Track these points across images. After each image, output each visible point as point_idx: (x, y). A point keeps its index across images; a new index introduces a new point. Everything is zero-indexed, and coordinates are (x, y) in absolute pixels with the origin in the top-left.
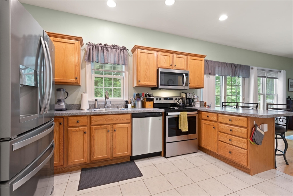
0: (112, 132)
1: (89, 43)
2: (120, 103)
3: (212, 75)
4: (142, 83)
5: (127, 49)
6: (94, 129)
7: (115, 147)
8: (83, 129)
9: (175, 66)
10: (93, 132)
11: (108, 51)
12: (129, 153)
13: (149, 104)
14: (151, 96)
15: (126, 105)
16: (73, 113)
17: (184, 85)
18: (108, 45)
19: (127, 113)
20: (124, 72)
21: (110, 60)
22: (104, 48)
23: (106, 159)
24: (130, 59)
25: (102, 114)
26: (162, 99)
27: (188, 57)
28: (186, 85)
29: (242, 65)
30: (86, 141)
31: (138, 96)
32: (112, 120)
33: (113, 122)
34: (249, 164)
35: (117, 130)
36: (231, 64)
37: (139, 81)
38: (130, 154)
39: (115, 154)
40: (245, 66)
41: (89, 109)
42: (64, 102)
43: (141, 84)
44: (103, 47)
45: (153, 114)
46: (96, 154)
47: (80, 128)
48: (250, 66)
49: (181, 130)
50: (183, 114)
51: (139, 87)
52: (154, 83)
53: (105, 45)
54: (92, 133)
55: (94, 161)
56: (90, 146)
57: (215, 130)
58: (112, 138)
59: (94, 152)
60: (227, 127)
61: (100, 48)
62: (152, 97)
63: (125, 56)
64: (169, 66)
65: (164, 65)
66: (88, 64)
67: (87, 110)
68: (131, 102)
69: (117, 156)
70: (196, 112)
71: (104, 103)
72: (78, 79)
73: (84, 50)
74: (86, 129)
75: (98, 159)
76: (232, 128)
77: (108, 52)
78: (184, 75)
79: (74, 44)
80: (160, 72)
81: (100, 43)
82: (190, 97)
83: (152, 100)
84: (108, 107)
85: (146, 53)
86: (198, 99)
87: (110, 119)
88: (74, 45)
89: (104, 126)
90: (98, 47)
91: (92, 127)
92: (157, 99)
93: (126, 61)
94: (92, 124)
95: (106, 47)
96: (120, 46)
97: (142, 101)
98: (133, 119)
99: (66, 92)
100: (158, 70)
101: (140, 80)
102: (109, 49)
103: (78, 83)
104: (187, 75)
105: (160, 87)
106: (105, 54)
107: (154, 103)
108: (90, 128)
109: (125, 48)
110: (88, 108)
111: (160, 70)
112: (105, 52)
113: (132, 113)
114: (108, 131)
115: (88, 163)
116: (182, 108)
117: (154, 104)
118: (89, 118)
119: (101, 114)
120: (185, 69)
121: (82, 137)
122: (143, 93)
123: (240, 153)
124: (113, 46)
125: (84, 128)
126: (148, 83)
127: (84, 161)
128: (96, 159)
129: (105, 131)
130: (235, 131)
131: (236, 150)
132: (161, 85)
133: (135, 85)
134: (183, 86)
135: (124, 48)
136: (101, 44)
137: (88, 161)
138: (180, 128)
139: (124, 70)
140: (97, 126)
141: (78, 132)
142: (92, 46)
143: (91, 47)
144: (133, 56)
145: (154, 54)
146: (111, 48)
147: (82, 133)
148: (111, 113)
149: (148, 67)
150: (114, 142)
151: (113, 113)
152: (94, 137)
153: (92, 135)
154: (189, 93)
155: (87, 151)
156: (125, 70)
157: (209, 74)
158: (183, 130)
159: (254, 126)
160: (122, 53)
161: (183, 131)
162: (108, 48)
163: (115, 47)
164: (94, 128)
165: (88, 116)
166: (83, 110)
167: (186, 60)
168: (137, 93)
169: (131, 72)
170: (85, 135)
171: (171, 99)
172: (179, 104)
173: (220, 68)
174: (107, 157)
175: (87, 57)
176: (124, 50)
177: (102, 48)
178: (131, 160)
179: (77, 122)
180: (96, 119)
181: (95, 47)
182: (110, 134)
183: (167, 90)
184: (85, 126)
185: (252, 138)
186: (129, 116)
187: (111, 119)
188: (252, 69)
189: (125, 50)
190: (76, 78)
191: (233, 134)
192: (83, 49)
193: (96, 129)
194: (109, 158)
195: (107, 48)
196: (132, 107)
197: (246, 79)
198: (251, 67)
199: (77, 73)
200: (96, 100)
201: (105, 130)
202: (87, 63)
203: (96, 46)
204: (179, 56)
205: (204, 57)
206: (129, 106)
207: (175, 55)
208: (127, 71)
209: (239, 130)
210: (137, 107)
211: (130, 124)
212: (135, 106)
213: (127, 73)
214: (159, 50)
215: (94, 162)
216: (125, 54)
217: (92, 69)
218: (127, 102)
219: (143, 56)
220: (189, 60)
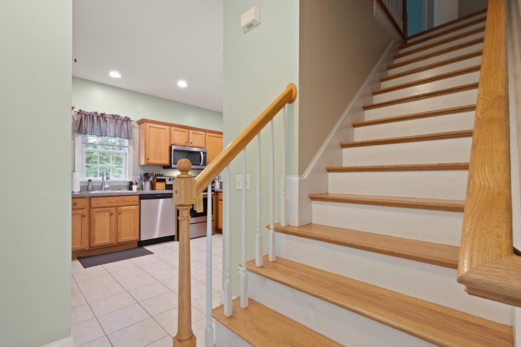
0: (116, 215)
1: (81, 110)
2: (121, 184)
4: (152, 161)
5: (132, 120)
7: (120, 232)
9: (191, 143)
10: (93, 215)
11: (106, 121)
12: (137, 238)
13: (159, 185)
14: (162, 176)
15: (130, 187)
17: (202, 164)
18: (106, 114)
19: (134, 194)
20: (127, 147)
21: (110, 133)
22: (101, 118)
23: (109, 244)
24: (136, 132)
27: (207, 133)
28: (204, 164)
30: (84, 225)
31: (147, 176)
32: (117, 202)
33: (118, 204)
35: (123, 212)
37: (148, 159)
38: (138, 238)
39: (120, 239)
41: (81, 192)
43: (150, 162)
44: (100, 117)
45: (165, 195)
46: (97, 239)
47: (78, 211)
49: (196, 211)
51: (148, 165)
52: (166, 162)
53: (102, 114)
54: (92, 217)
55: (94, 247)
56: (90, 230)
58: (116, 221)
59: (94, 238)
61: (95, 118)
62: (163, 178)
63: (129, 128)
64: (184, 142)
65: (178, 142)
66: (77, 136)
67: (79, 192)
68: (137, 183)
69: (122, 241)
70: (213, 193)
71: (100, 184)
74: (85, 212)
75: (99, 245)
77: (106, 123)
78: (202, 153)
81: (94, 111)
83: (164, 180)
84: (105, 189)
85: (156, 128)
86: (220, 179)
87: (114, 200)
89: (106, 209)
90: (93, 116)
91: (92, 210)
92: (170, 180)
93: (130, 135)
94: (93, 206)
95: (104, 116)
96: (123, 115)
97: (151, 182)
98: (141, 200)
100: (171, 147)
102: (108, 120)
104: (205, 153)
105: (173, 166)
106: (102, 124)
108: (90, 211)
109: (129, 119)
110: (79, 190)
111: (173, 148)
113: (140, 195)
114: (112, 214)
115: (87, 249)
117: (166, 185)
118: (87, 200)
120: (203, 147)
121: (80, 221)
122: (153, 173)
124: (114, 116)
125: (83, 211)
126: (158, 162)
127: (83, 248)
128: (97, 245)
129: (108, 214)
132: (174, 164)
133: (143, 163)
134: (200, 165)
135: (127, 120)
136: (96, 113)
138: (195, 210)
139: (127, 144)
140: (98, 209)
142: (85, 114)
143: (83, 116)
144: (139, 128)
145: (166, 129)
146: (110, 118)
147: (79, 216)
149: (159, 143)
150: (119, 225)
151: (118, 194)
152: (94, 220)
153: (92, 219)
155: (86, 236)
156: (128, 144)
158: (198, 211)
160: (125, 124)
162: (107, 118)
163: (116, 118)
164: (94, 211)
165: (87, 198)
167: (204, 137)
168: (145, 173)
169: (137, 147)
170: (83, 218)
174: (110, 243)
175: (77, 129)
176: (127, 121)
177: (98, 117)
178: (139, 245)
179: (74, 204)
180: (97, 201)
181: (88, 116)
182: (113, 217)
184: (83, 209)
186: (137, 198)
189: (129, 121)
193: (97, 212)
194: (113, 244)
195: (105, 118)
196: (139, 189)
200: (90, 181)
201: (107, 213)
203: (90, 115)
204: (196, 132)
206: (135, 187)
207: (191, 131)
208: (131, 146)
210: (145, 188)
211: (138, 207)
212: (142, 188)
213: (132, 148)
214: (172, 125)
216: (129, 125)
217: (83, 143)
218: (131, 183)
219: (152, 131)
220: (207, 137)
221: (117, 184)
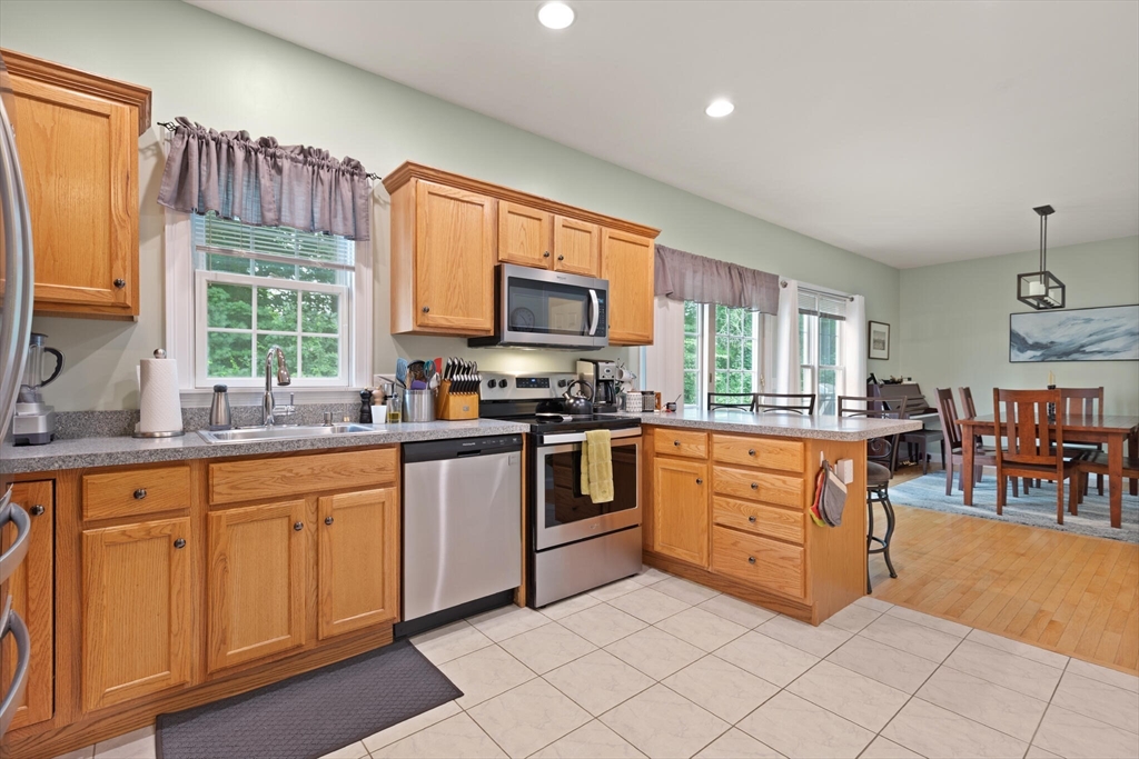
0: (313, 527)
1: (184, 121)
2: (333, 402)
3: (674, 299)
4: (437, 317)
5: (368, 172)
6: (224, 523)
7: (330, 594)
8: (164, 527)
9: (561, 259)
10: (218, 536)
11: (279, 170)
12: (391, 613)
13: (459, 403)
14: (467, 370)
15: (362, 411)
16: (110, 455)
17: (592, 331)
18: (280, 143)
19: (381, 442)
20: (352, 269)
21: (292, 213)
22: (261, 157)
23: (286, 651)
24: (381, 217)
25: (265, 451)
26: (512, 384)
27: (604, 229)
28: (601, 332)
29: (760, 273)
30: (182, 583)
31: (419, 371)
32: (315, 475)
33: (320, 486)
34: (809, 591)
35: (337, 517)
36: (730, 267)
37: (426, 311)
38: (395, 614)
39: (328, 623)
40: (765, 274)
41: (183, 433)
42: (38, 399)
43: (431, 323)
44: (256, 151)
45: (489, 441)
46: (235, 637)
47: (153, 524)
48: (778, 277)
49: (588, 497)
50: (597, 438)
51: (423, 333)
52: (485, 323)
53: (265, 143)
54: (217, 543)
55: (225, 669)
56: (206, 602)
57: (703, 487)
58: (312, 554)
59: (224, 631)
60: (743, 475)
61: (240, 155)
62: (474, 378)
63: (360, 202)
64: (537, 257)
65: (522, 254)
66: (174, 222)
67: (175, 435)
68: (386, 398)
69: (336, 632)
70: (637, 431)
71: (260, 403)
72: (128, 288)
73: (149, 153)
74: (186, 526)
75: (245, 658)
76: (756, 477)
77: (278, 178)
78: (593, 293)
79: (107, 116)
80: (509, 278)
81: (238, 129)
82: (608, 377)
83: (472, 387)
84: (278, 421)
85: (452, 198)
87: (304, 470)
88: (105, 120)
89: (274, 506)
90: (230, 147)
91: (213, 514)
92: (492, 384)
93: (362, 226)
94: (217, 499)
95: (271, 150)
96: (338, 155)
97: (433, 392)
98: (407, 465)
99: (46, 349)
100: (498, 272)
101: (426, 305)
102: (286, 164)
103: (128, 307)
104: (602, 294)
105: (508, 336)
106: (265, 181)
107: (482, 398)
108: (206, 520)
109: (358, 166)
110: (179, 426)
111: (508, 272)
112: (267, 176)
113: (402, 444)
114: (296, 527)
115: (196, 682)
116: (583, 416)
117: (481, 402)
118: (196, 474)
119: (260, 451)
120: (594, 273)
121: (163, 566)
122: (439, 361)
123: (782, 558)
124: (304, 151)
125: (174, 520)
126: (459, 320)
127: (172, 682)
128: (237, 661)
129: (280, 527)
130: (768, 489)
131: (771, 550)
132: (513, 328)
133: (407, 324)
134: (587, 334)
135: (353, 169)
136: (242, 136)
137: (192, 677)
138: (584, 491)
139: (351, 261)
140: (241, 510)
141: (140, 544)
142: (200, 138)
143: (194, 143)
144: (393, 205)
145: (482, 206)
146: (293, 159)
147: (161, 547)
149: (461, 255)
150: (324, 571)
151: (319, 446)
152: (224, 558)
153: (217, 553)
154: (607, 362)
155: (189, 630)
156: (357, 260)
157: (667, 295)
158: (598, 499)
159: (822, 468)
160: (345, 185)
161: (594, 502)
162: (280, 157)
163: (314, 159)
164: (224, 519)
165: (196, 466)
166: (151, 436)
167: (596, 240)
168: (411, 361)
169: (385, 271)
170: (177, 553)
171: (542, 382)
172: (572, 401)
173: (699, 277)
174: (289, 645)
175: (169, 189)
176: (352, 174)
177: (248, 151)
178: (397, 638)
179: (136, 495)
180: (235, 477)
181: (213, 144)
182: (303, 539)
183: (527, 349)
184: (178, 512)
185: (817, 507)
186: (392, 455)
187: (309, 472)
188: (785, 286)
189: (360, 175)
190: (117, 284)
191: (762, 498)
192: (148, 148)
193: (234, 523)
194: (299, 646)
195: (273, 156)
196: (393, 418)
197: (767, 316)
198: (780, 280)
199: (124, 259)
200: (220, 389)
201: (279, 521)
202: (168, 216)
203: (218, 143)
204: (573, 222)
205: (652, 233)
206: (379, 412)
207: (559, 220)
208: (367, 266)
209: (779, 484)
210: (413, 417)
211: (394, 491)
212: (403, 415)
213: (368, 273)
214: (502, 191)
215: (224, 674)
216: (360, 191)
217: (198, 248)
218: (367, 398)
219: (438, 209)
220: (606, 241)
221: (320, 401)
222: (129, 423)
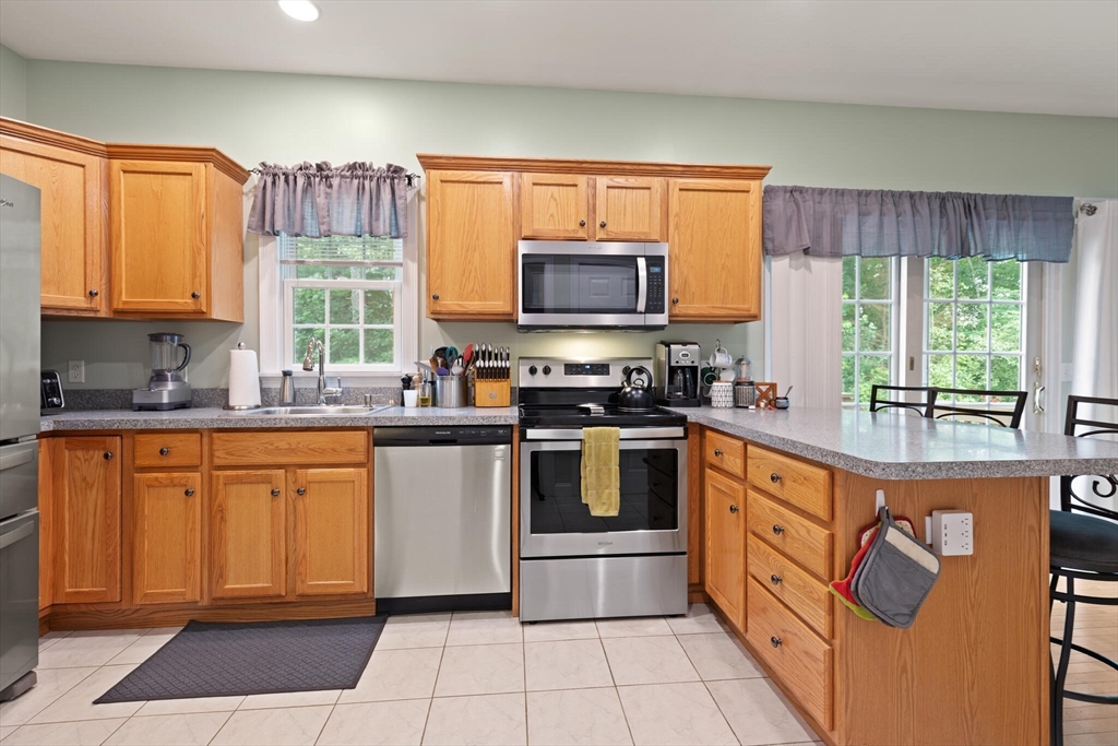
0: (293, 495)
1: (263, 164)
2: (383, 386)
3: (819, 255)
5: (407, 173)
6: (221, 481)
7: (304, 556)
8: (182, 478)
9: (603, 226)
10: (217, 491)
11: (331, 188)
12: (362, 586)
13: (483, 389)
17: (641, 306)
18: (332, 165)
19: (348, 424)
20: (401, 265)
21: (340, 224)
22: (317, 180)
25: (249, 426)
26: (559, 371)
27: (672, 181)
28: (655, 306)
30: (194, 522)
31: (444, 357)
32: (292, 451)
33: (296, 460)
34: (837, 723)
35: (312, 489)
36: (944, 198)
37: (436, 298)
38: (366, 588)
39: (303, 582)
42: (177, 379)
43: (444, 309)
44: (314, 176)
45: (468, 431)
46: (231, 575)
47: (175, 475)
48: (1072, 199)
50: (598, 437)
52: (504, 306)
53: (320, 168)
54: (216, 497)
55: (222, 599)
57: (738, 517)
59: (221, 568)
60: (772, 510)
61: (301, 181)
62: (500, 364)
63: (401, 202)
64: (573, 228)
65: (551, 227)
66: (265, 244)
69: (310, 592)
70: (678, 431)
71: (316, 386)
72: (203, 299)
73: (251, 195)
74: (197, 479)
75: (237, 594)
76: (781, 516)
77: (329, 193)
78: (641, 262)
79: (191, 175)
80: (524, 256)
81: (301, 162)
82: (686, 362)
83: (502, 374)
84: (329, 401)
85: (466, 182)
87: (283, 445)
88: (188, 177)
89: (259, 472)
90: (295, 176)
91: (215, 473)
92: (533, 371)
93: (402, 223)
94: (217, 462)
95: (325, 173)
96: (379, 164)
97: (460, 378)
98: (381, 449)
99: (179, 345)
101: (438, 294)
102: (337, 181)
103: (203, 313)
105: (523, 318)
106: (320, 200)
107: (516, 386)
108: (211, 476)
109: (398, 170)
111: (522, 249)
112: (323, 196)
113: (373, 427)
114: (275, 493)
115: (205, 604)
116: (641, 410)
117: (514, 389)
118: (205, 440)
120: (650, 236)
122: (470, 346)
123: (806, 653)
124: (353, 167)
125: (189, 474)
126: (474, 305)
127: (189, 597)
128: (229, 594)
129: (265, 490)
130: (793, 538)
131: (796, 635)
134: (634, 311)
135: (394, 173)
136: (305, 166)
137: (201, 598)
138: (584, 500)
139: (399, 257)
140: (234, 473)
141: (168, 489)
142: (275, 175)
143: (269, 180)
145: (501, 183)
146: (342, 177)
147: (179, 493)
148: (284, 425)
149: (477, 238)
150: (300, 535)
153: (217, 503)
154: (684, 344)
155: (198, 562)
156: (405, 256)
157: (806, 252)
158: (596, 512)
159: (878, 519)
160: (386, 191)
161: (593, 513)
162: (332, 177)
163: (360, 173)
164: (221, 478)
165: (206, 433)
166: (232, 408)
167: (657, 198)
170: (191, 500)
171: (600, 369)
172: (628, 390)
173: (871, 220)
174: (271, 592)
175: (256, 220)
176: (393, 179)
177: (308, 178)
178: (378, 613)
179: (162, 452)
180: (229, 445)
181: (282, 178)
182: (283, 503)
183: (586, 332)
184: (192, 468)
185: (849, 583)
187: (287, 447)
188: (1091, 211)
189: (399, 177)
190: (194, 296)
191: (788, 550)
192: (250, 191)
193: (229, 482)
194: (280, 596)
195: (327, 177)
196: (423, 403)
198: (1078, 203)
199: (200, 277)
200: (286, 374)
201: (263, 486)
202: (261, 240)
203: (286, 176)
204: (620, 180)
205: (759, 173)
206: (411, 396)
207: (603, 181)
208: (413, 261)
209: (803, 532)
210: (442, 402)
211: (363, 471)
212: (432, 400)
213: (413, 267)
214: (524, 163)
215: (224, 603)
216: (400, 192)
217: (285, 262)
218: (407, 383)
220: (675, 195)
221: (371, 385)
222: (221, 398)
